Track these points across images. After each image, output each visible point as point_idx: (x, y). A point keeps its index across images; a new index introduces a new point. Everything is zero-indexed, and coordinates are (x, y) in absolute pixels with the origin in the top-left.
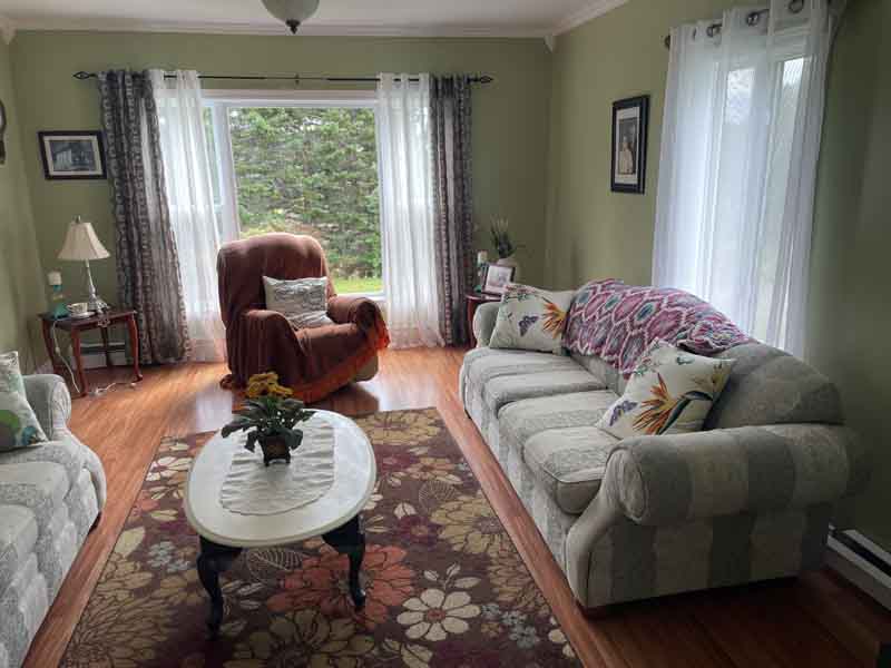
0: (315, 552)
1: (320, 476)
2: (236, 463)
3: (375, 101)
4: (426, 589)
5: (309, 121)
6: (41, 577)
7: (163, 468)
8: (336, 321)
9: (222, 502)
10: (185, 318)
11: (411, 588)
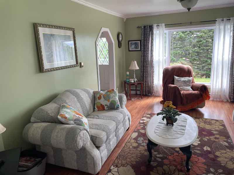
0: (177, 152)
1: (181, 132)
2: (159, 123)
3: (215, 27)
4: (210, 173)
5: (195, 33)
6: (115, 138)
7: (144, 120)
8: (193, 90)
9: (154, 132)
10: (154, 85)
11: (205, 171)
